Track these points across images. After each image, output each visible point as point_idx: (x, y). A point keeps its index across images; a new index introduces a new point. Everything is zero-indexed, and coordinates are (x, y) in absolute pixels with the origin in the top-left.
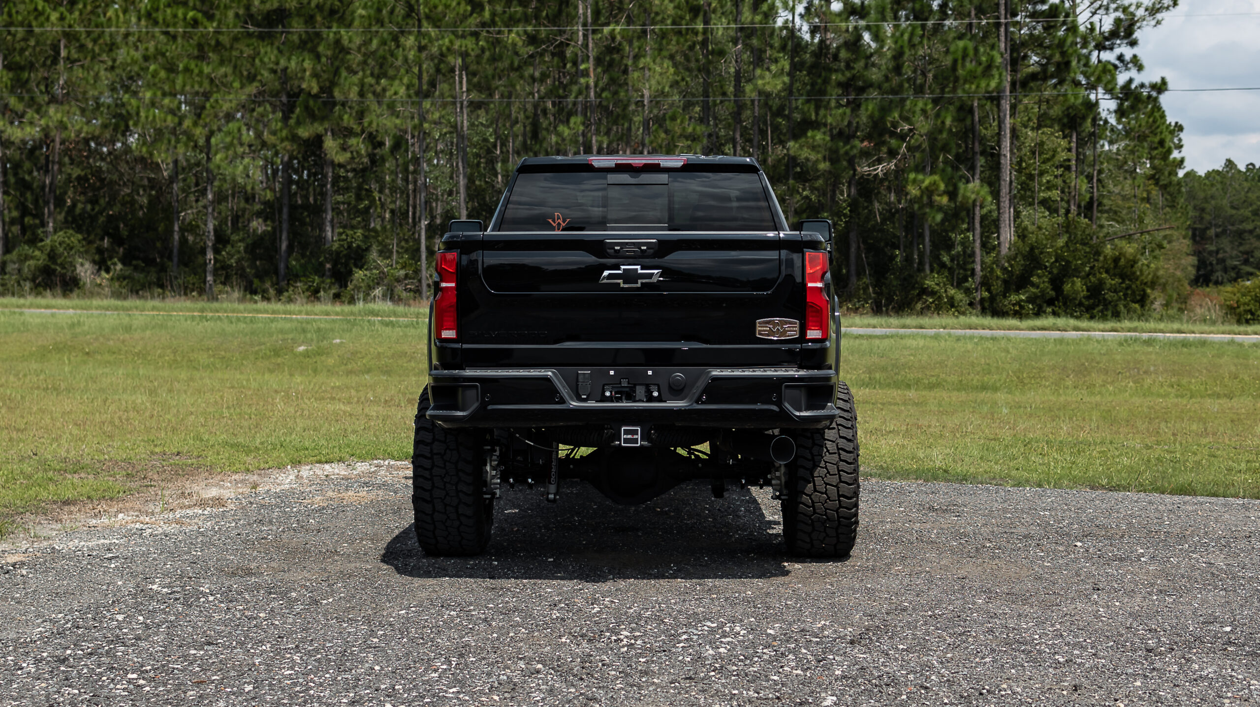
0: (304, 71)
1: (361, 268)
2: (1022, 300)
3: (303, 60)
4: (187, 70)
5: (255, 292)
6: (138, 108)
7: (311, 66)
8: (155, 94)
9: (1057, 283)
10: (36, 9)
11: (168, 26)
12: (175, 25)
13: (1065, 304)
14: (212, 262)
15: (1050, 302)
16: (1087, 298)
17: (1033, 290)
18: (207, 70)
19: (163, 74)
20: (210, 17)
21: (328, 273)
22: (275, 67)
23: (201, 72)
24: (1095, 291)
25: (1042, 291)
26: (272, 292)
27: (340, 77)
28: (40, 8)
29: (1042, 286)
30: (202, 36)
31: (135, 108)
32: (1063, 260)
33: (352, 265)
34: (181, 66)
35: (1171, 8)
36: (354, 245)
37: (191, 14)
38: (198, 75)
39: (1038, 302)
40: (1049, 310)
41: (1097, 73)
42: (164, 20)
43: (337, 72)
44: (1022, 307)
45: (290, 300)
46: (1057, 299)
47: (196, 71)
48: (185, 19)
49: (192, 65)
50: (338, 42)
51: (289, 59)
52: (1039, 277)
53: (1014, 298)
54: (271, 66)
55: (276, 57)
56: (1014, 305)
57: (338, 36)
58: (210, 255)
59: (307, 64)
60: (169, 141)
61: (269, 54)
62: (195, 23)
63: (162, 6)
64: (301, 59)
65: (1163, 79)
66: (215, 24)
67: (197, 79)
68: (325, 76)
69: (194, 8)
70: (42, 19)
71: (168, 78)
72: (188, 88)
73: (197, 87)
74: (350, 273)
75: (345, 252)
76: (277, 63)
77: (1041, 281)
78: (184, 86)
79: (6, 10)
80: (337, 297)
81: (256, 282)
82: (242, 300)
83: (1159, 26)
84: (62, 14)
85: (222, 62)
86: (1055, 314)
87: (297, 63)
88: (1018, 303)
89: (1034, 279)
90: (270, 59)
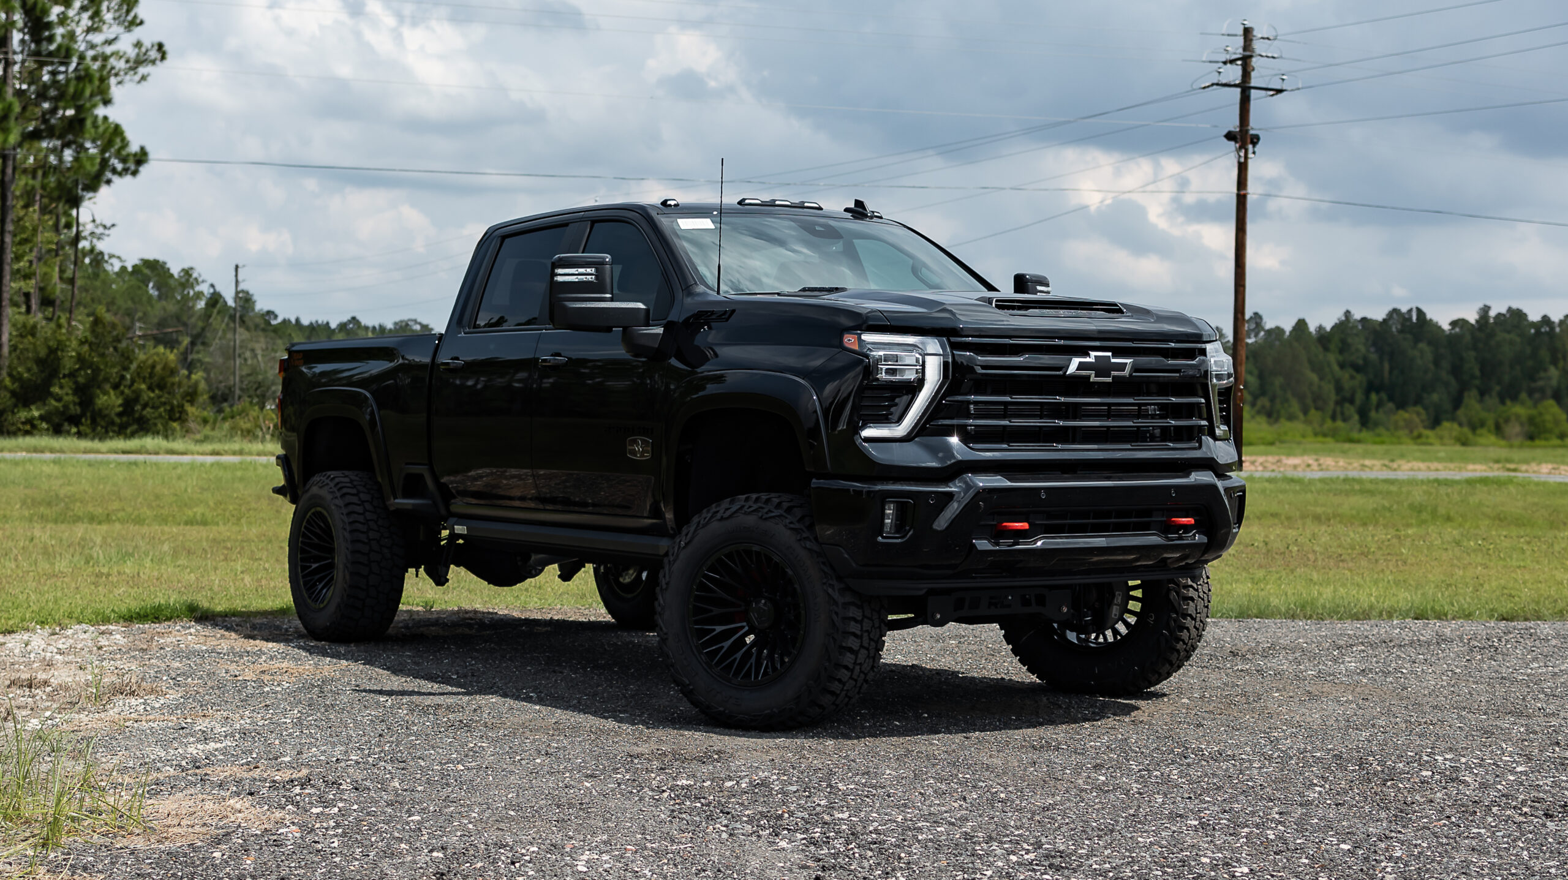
2: (33, 418)
9: (85, 393)
13: (94, 422)
15: (75, 420)
16: (120, 415)
17: (53, 402)
24: (129, 405)
25: (66, 407)
29: (66, 398)
32: (90, 367)
35: (158, 62)
39: (56, 420)
40: (74, 430)
41: (107, 135)
44: (34, 426)
46: (83, 414)
52: (61, 387)
53: (23, 415)
56: (23, 423)
65: (142, 149)
77: (63, 392)
83: (143, 83)
86: (80, 435)
88: (30, 421)
89: (56, 390)
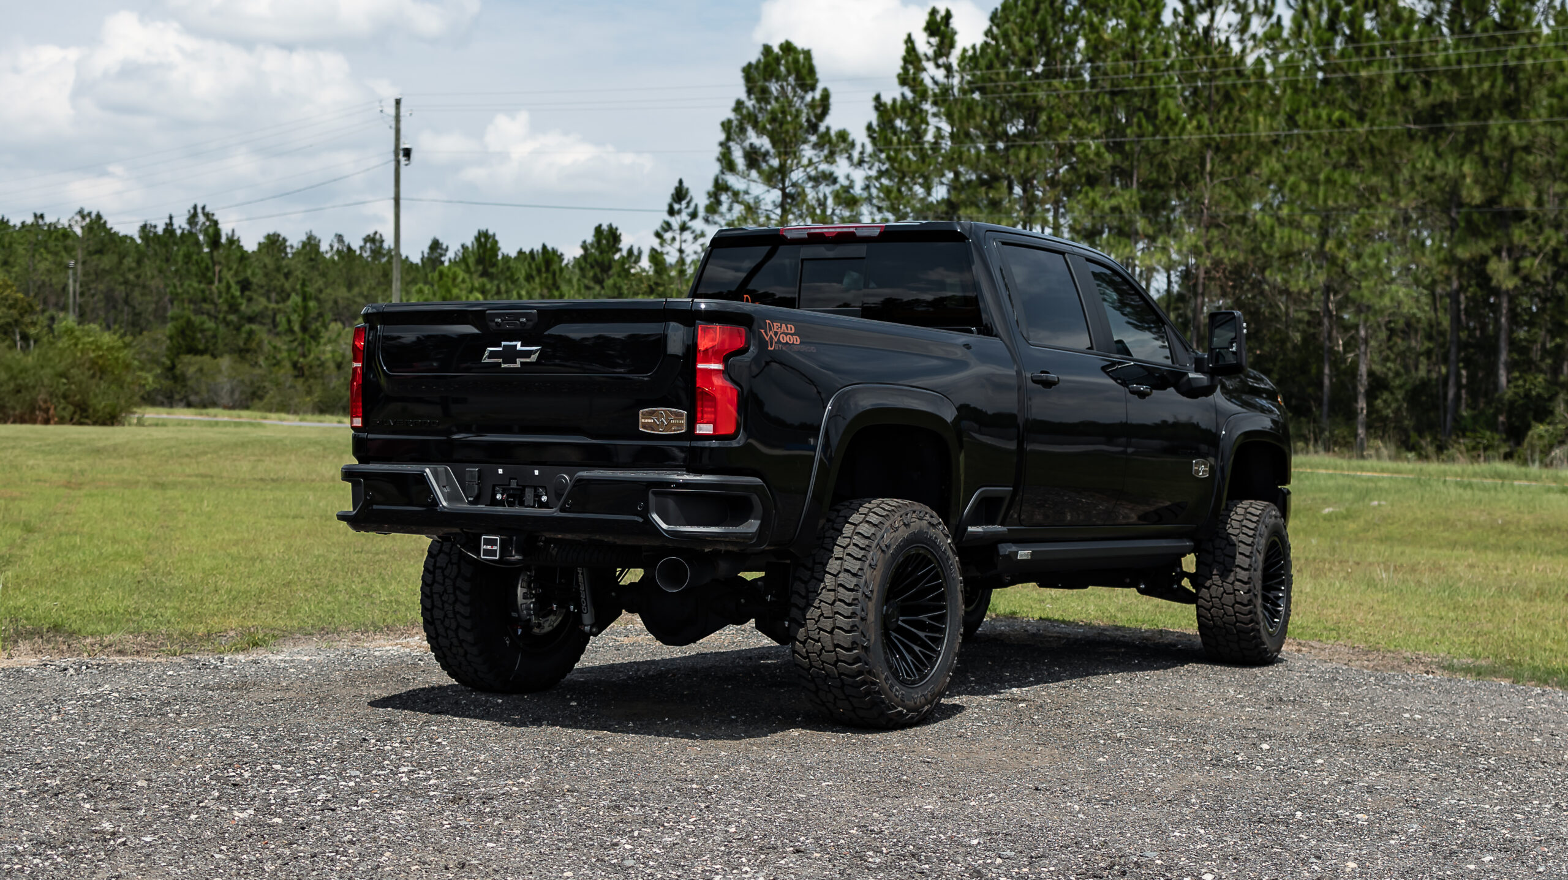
0: (1464, 177)
1: (1541, 421)
3: (1462, 164)
4: (1329, 180)
5: (1411, 448)
6: (1272, 228)
7: (1472, 171)
8: (1292, 210)
10: (1168, 118)
11: (1311, 128)
12: (1318, 128)
14: (1365, 412)
18: (1355, 179)
19: (1304, 187)
20: (1361, 117)
21: (1501, 428)
22: (1430, 174)
23: (1345, 183)
26: (1431, 450)
27: (1511, 183)
28: (1173, 116)
30: (1352, 140)
31: (1268, 228)
33: (1530, 418)
34: (1322, 177)
36: (1534, 393)
37: (1337, 114)
38: (1342, 187)
42: (1306, 123)
43: (1508, 178)
45: (1452, 459)
47: (1340, 182)
48: (1329, 120)
49: (1336, 176)
50: (1505, 140)
51: (1447, 165)
54: (1424, 172)
55: (1432, 161)
57: (1504, 133)
58: (1362, 404)
59: (1466, 168)
60: (1309, 267)
61: (1423, 156)
62: (1342, 123)
63: (1303, 107)
64: (1459, 162)
66: (1366, 126)
67: (1342, 191)
68: (1492, 183)
69: (1343, 106)
70: (1177, 129)
71: (1310, 192)
72: (1330, 203)
73: (1341, 202)
74: (1528, 427)
75: (1521, 402)
76: (1433, 169)
78: (1325, 201)
79: (1135, 120)
80: (1508, 457)
81: (1414, 436)
82: (1396, 458)
84: (1199, 122)
85: (1375, 170)
87: (1455, 168)
90: (1424, 164)
